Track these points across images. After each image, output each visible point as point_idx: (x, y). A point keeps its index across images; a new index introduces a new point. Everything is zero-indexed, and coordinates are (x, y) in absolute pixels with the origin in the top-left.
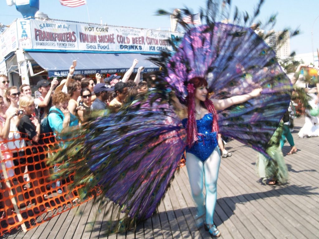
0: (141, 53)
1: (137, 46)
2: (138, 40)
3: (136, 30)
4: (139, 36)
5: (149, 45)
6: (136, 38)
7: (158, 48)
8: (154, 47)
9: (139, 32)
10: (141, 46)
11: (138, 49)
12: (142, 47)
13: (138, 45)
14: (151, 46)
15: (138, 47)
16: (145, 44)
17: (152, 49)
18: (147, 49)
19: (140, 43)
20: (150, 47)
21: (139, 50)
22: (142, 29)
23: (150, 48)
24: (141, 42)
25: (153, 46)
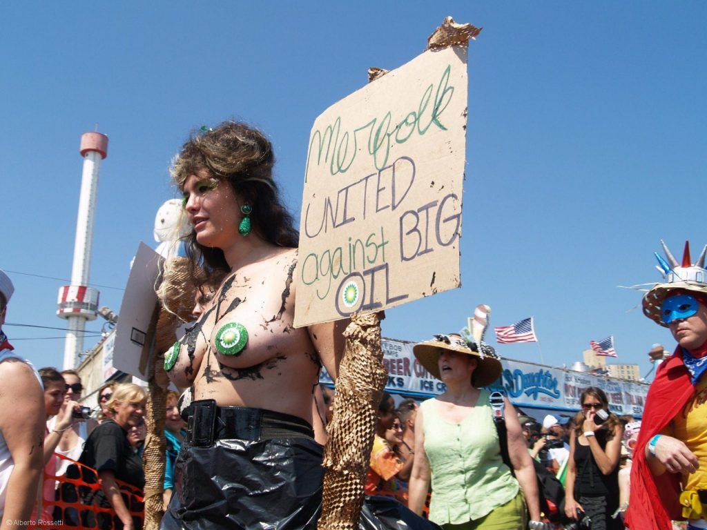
0: (400, 394)
1: (393, 378)
2: (395, 364)
3: (393, 343)
4: (399, 357)
5: (420, 379)
6: (393, 361)
7: (440, 387)
8: (431, 383)
9: (400, 348)
10: (401, 379)
11: (394, 384)
12: (404, 382)
13: (397, 376)
14: (424, 379)
15: (395, 381)
16: (410, 375)
17: (427, 388)
18: (414, 386)
19: (400, 373)
20: (422, 381)
21: (397, 387)
22: (405, 342)
23: (423, 384)
24: (402, 370)
25: (429, 380)
